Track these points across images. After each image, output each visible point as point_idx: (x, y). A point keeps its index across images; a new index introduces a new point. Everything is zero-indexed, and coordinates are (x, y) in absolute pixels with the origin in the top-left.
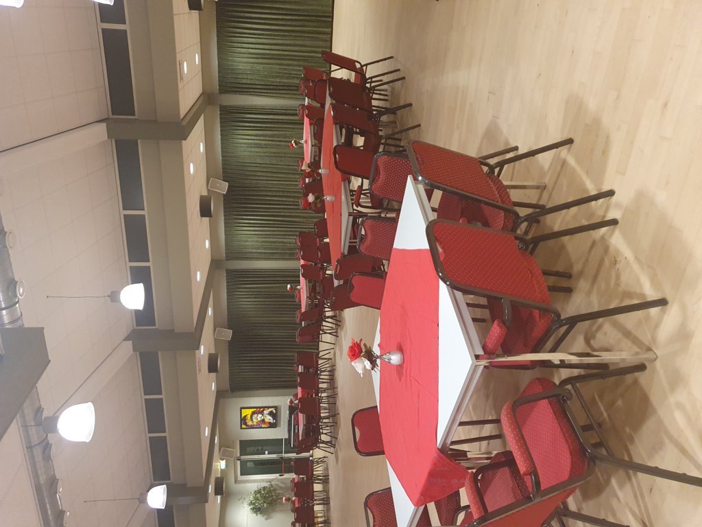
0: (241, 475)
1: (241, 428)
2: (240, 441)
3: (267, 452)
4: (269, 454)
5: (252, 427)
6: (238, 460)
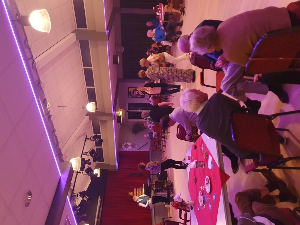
0: (129, 118)
1: (129, 97)
2: (128, 103)
3: (140, 109)
4: (140, 110)
5: (134, 97)
6: (127, 112)
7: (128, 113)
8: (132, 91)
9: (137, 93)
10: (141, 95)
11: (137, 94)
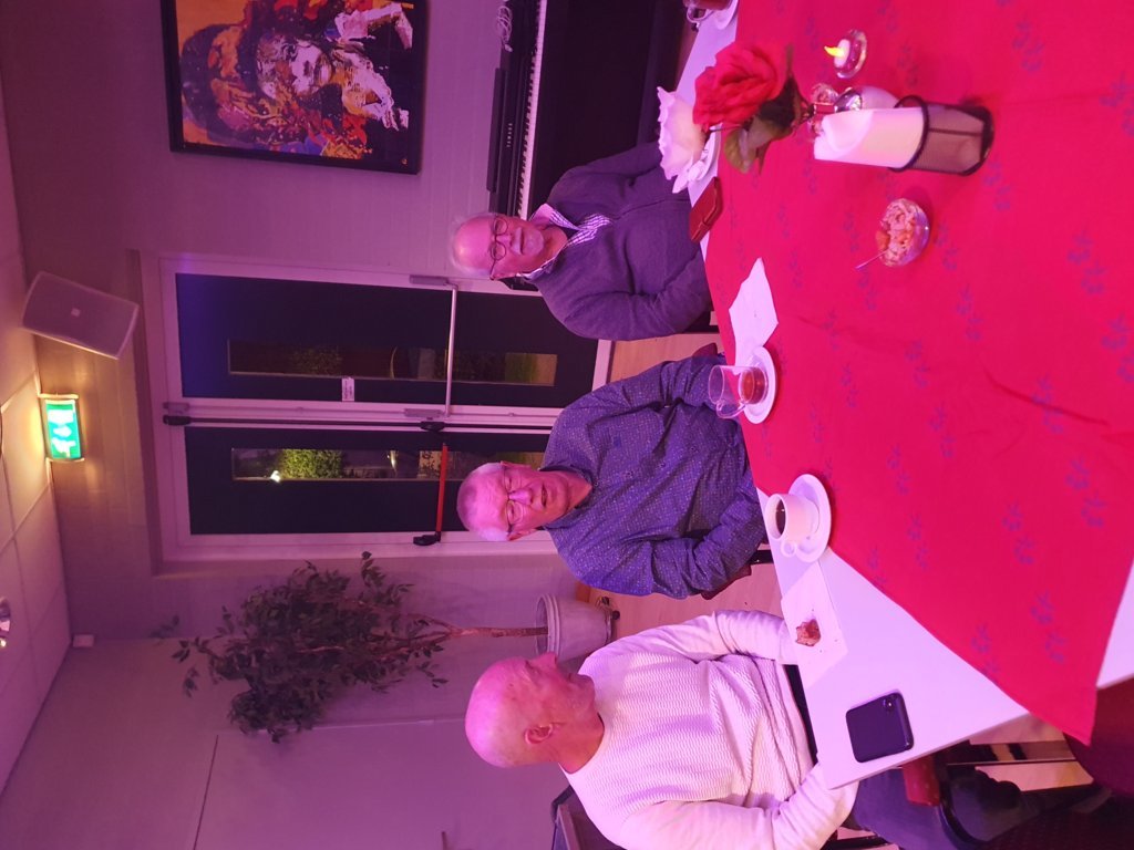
6: (171, 420)
7: (178, 436)
8: (228, 42)
9: (303, 84)
10: (372, 125)
11: (306, 102)
